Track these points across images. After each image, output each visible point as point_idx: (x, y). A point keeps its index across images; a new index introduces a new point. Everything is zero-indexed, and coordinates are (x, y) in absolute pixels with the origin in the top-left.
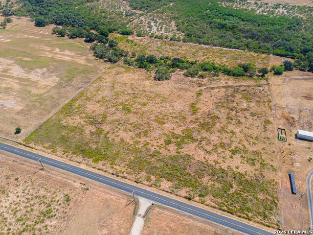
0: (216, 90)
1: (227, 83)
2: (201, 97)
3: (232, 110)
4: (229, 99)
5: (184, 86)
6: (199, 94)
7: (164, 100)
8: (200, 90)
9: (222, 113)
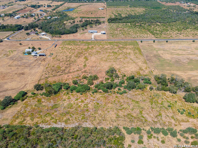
0: (75, 70)
1: (68, 76)
2: (83, 64)
3: (68, 61)
4: (69, 66)
5: (95, 69)
6: (85, 66)
7: (102, 59)
8: (84, 68)
9: (73, 59)
